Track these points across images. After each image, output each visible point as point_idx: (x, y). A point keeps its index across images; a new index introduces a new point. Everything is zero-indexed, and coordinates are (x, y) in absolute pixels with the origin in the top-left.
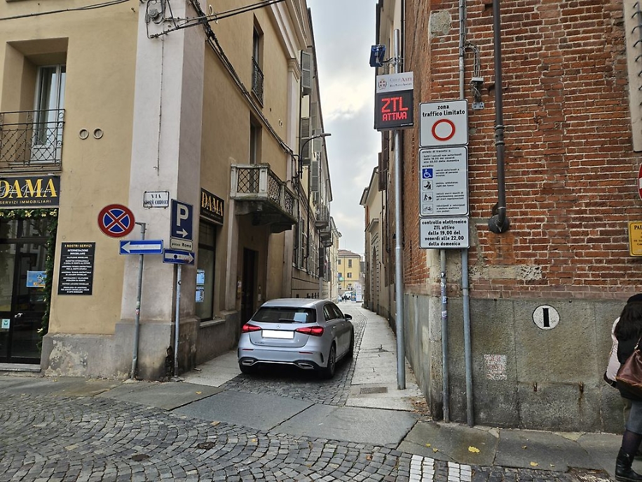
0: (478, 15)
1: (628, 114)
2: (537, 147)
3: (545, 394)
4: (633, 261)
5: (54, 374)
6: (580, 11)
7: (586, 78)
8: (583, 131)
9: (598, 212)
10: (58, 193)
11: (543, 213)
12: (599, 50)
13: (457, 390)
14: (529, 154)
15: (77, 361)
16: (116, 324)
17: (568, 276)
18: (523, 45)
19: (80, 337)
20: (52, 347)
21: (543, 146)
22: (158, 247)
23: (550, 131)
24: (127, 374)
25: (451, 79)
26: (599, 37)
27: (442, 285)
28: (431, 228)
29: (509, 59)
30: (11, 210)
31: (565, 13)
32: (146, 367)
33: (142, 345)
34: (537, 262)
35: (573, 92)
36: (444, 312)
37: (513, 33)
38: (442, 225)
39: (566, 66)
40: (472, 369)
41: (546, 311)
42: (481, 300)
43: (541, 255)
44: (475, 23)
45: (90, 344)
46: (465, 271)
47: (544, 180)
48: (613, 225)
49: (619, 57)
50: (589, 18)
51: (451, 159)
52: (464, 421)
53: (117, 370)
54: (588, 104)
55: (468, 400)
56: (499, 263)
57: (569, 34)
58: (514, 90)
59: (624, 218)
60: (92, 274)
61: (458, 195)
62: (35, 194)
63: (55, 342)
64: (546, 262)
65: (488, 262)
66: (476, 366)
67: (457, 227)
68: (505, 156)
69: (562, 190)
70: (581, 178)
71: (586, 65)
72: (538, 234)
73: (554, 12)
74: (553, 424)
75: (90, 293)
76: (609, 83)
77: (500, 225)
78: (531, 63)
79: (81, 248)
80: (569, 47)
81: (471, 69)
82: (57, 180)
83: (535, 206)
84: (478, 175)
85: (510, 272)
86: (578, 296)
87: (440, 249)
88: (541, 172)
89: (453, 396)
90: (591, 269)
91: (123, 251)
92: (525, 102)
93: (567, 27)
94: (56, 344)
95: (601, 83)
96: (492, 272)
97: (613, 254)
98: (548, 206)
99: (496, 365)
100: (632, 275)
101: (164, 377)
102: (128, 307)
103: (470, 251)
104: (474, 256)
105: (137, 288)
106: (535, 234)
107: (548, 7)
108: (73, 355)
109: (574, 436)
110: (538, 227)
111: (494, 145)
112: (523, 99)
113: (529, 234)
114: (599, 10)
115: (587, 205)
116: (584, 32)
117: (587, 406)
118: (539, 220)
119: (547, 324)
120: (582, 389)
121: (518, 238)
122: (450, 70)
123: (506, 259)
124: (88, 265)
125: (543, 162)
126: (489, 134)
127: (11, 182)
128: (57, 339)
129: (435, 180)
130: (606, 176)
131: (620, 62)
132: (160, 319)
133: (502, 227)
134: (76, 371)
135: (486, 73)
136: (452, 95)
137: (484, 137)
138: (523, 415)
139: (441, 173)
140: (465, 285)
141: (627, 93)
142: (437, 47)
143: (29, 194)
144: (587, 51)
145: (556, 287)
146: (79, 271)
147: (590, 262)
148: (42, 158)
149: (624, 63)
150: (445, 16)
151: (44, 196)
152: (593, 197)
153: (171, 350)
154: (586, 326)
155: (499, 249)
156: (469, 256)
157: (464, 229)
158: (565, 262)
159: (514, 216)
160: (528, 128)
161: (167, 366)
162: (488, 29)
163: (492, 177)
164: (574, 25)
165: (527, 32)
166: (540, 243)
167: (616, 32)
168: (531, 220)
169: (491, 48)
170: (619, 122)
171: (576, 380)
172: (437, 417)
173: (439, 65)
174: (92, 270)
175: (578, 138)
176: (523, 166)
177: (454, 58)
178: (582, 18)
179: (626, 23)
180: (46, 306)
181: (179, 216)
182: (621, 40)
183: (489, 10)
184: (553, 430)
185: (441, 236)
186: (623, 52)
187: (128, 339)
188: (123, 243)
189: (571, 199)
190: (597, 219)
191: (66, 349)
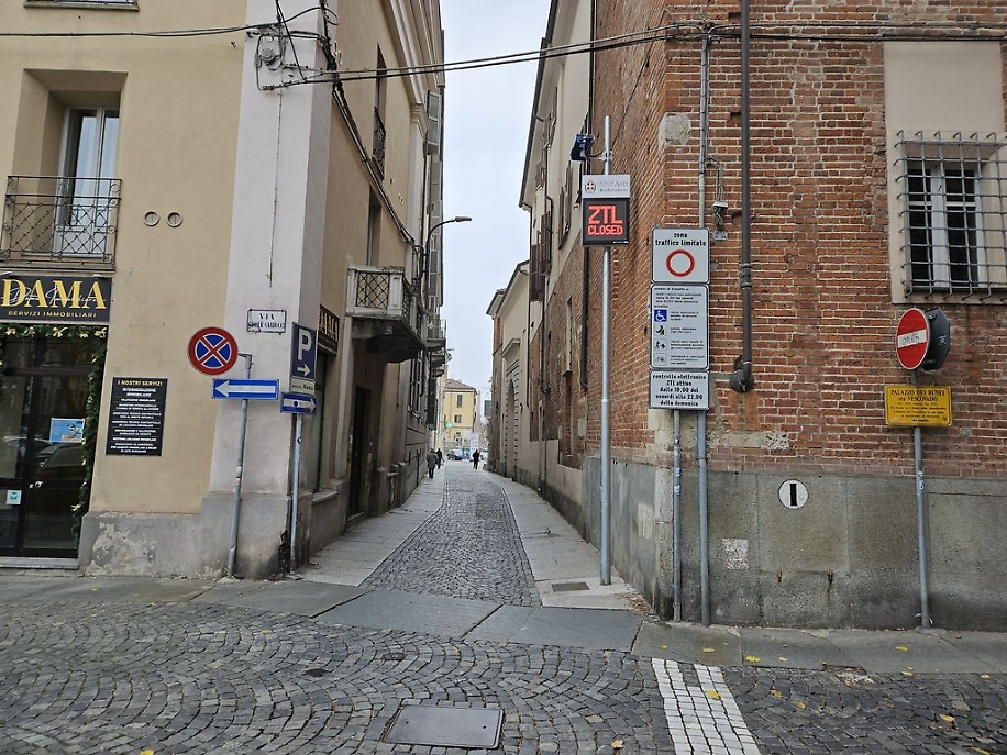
0: (722, 125)
1: (887, 259)
2: (786, 290)
3: (790, 585)
4: (889, 430)
5: (101, 571)
6: (838, 133)
7: (842, 213)
8: (837, 275)
9: (852, 371)
10: (107, 304)
11: (792, 370)
12: (858, 182)
13: (690, 582)
14: (778, 298)
15: (138, 553)
16: (204, 499)
17: (817, 445)
18: (772, 166)
19: (143, 518)
20: (98, 532)
21: (793, 290)
22: (271, 389)
23: (800, 273)
24: (219, 571)
25: (689, 200)
26: (858, 166)
27: (676, 454)
28: (663, 383)
29: (756, 182)
30: (28, 325)
31: (822, 133)
32: (249, 559)
33: (243, 529)
34: (784, 428)
35: (828, 229)
36: (677, 488)
37: (762, 151)
38: (677, 380)
39: (821, 197)
40: (708, 556)
41: (793, 487)
42: (719, 472)
43: (790, 420)
44: (718, 133)
45: (160, 526)
46: (702, 437)
47: (795, 331)
48: (868, 388)
49: (880, 192)
50: (848, 142)
51: (688, 299)
52: (698, 619)
53: (204, 565)
54: (844, 244)
55: (703, 594)
56: (741, 428)
57: (825, 159)
58: (762, 220)
59: (880, 380)
60: (162, 426)
61: (695, 345)
62: (69, 303)
63: (102, 525)
64: (793, 428)
65: (729, 426)
66: (713, 553)
67: (695, 384)
68: (752, 299)
69: (813, 345)
70: (834, 330)
71: (843, 197)
72: (786, 395)
73: (808, 131)
74: (799, 620)
75: (158, 453)
76: (868, 221)
77: (743, 383)
78: (782, 189)
79: (145, 387)
80: (825, 174)
81: (712, 189)
82: (106, 285)
83: (783, 362)
84: (719, 320)
85: (754, 440)
86: (829, 470)
87: (673, 410)
88: (790, 321)
89: (685, 590)
90: (842, 438)
91: (217, 394)
92: (775, 236)
93: (824, 150)
94: (105, 529)
95: (860, 220)
96: (733, 439)
97: (867, 421)
98: (798, 362)
99: (737, 551)
100: (887, 447)
101: (277, 574)
102: (221, 474)
103: (708, 413)
104: (713, 419)
105: (238, 446)
106: (783, 395)
107: (803, 124)
108: (131, 543)
109: (823, 633)
110: (786, 386)
111: (737, 285)
112: (772, 232)
113: (775, 394)
114: (859, 133)
115: (840, 363)
116: (842, 158)
117: (836, 597)
118: (787, 378)
119: (794, 502)
120: (831, 578)
121: (763, 399)
122: (688, 189)
123: (748, 424)
124: (156, 412)
125: (793, 309)
126: (734, 271)
127: (30, 283)
128: (105, 521)
129: (668, 325)
130: (861, 330)
131: (879, 197)
132: (270, 492)
133: (745, 386)
134: (136, 568)
135: (730, 196)
136: (688, 220)
137: (727, 275)
138: (765, 611)
139: (677, 316)
140: (701, 454)
141: (887, 237)
142: (672, 158)
143: (59, 303)
144: (843, 181)
145: (805, 459)
146: (140, 420)
147: (842, 430)
148: (83, 250)
149: (884, 199)
150: (682, 121)
151: (85, 306)
152: (847, 354)
153: (286, 535)
154: (836, 505)
155: (742, 410)
156: (707, 419)
157: (702, 386)
158: (815, 429)
159: (760, 370)
160: (777, 268)
161: (280, 559)
162: (734, 143)
163: (734, 324)
164: (831, 148)
165: (778, 152)
166: (787, 406)
167: (876, 163)
168: (778, 377)
169: (736, 166)
170: (876, 268)
171: (825, 568)
172: (665, 616)
173: (675, 181)
174: (162, 419)
175: (832, 283)
176: (769, 313)
177: (692, 174)
178: (841, 142)
179: (887, 153)
180: (86, 472)
181: (302, 347)
182: (881, 172)
183: (735, 119)
184: (799, 627)
185: (675, 394)
186: (884, 186)
187: (221, 520)
188: (218, 383)
189: (824, 355)
190: (851, 380)
191: (120, 535)
